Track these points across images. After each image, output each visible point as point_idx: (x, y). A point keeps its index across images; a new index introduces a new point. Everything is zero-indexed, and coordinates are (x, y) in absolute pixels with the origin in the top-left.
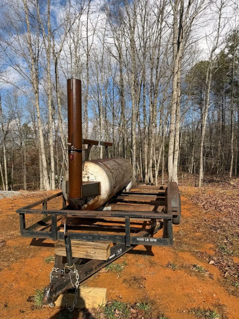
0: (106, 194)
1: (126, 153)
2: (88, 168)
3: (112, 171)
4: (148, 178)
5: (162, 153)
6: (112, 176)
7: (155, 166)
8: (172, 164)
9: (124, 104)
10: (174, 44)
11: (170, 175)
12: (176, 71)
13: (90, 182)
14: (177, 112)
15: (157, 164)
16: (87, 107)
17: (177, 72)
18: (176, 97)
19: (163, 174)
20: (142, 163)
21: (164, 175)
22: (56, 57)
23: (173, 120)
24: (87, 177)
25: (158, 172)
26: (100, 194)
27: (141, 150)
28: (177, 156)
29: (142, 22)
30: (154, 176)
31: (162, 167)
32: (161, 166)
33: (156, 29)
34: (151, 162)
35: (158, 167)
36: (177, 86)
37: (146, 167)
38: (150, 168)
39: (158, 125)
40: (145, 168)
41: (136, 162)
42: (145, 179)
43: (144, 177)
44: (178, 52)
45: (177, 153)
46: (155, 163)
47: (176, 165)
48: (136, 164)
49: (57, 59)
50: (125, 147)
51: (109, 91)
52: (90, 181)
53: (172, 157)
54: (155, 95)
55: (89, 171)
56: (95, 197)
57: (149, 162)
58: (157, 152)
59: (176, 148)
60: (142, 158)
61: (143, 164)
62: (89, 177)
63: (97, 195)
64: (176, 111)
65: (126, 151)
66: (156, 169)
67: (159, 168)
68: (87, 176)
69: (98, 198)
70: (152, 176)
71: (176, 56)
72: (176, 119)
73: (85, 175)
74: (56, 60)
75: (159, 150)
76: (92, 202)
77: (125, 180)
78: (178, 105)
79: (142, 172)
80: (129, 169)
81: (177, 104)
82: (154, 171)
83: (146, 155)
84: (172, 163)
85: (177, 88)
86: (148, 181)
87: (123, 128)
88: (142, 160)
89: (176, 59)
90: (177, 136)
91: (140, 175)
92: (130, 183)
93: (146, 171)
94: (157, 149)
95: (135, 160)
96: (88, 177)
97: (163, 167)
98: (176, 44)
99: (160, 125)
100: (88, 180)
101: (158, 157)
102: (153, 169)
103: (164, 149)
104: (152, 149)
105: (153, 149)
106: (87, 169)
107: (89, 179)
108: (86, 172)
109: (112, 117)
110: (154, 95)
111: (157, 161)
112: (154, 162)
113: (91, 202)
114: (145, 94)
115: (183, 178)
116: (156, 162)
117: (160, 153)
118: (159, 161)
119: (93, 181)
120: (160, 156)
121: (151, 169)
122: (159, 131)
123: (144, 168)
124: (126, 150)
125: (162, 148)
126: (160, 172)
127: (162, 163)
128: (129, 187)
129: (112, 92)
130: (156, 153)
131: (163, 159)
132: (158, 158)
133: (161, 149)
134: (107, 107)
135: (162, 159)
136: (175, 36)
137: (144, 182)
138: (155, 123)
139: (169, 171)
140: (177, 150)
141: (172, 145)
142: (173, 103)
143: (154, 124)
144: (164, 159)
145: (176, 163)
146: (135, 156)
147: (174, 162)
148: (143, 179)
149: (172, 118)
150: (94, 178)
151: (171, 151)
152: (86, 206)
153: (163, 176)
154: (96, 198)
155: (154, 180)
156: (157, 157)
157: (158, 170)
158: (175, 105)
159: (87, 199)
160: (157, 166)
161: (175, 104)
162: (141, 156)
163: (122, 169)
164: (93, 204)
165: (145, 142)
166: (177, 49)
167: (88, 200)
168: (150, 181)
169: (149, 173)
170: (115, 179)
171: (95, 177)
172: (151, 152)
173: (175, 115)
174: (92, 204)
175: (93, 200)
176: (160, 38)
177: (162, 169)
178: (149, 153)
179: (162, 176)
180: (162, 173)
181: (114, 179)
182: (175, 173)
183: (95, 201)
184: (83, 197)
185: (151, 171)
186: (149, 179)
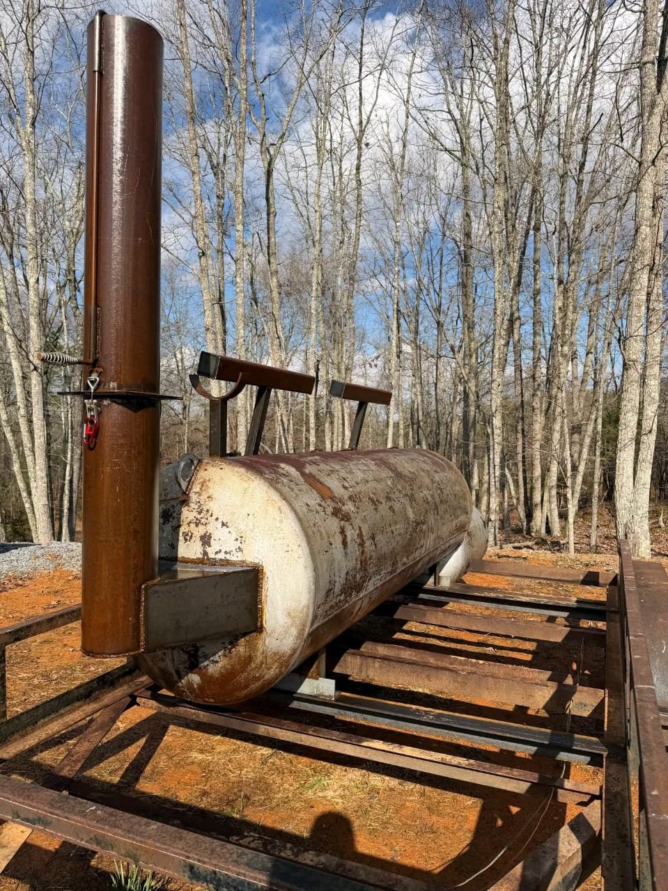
0: (294, 631)
1: (471, 438)
2: (211, 492)
3: (349, 507)
4: (544, 520)
5: (594, 441)
6: (343, 532)
7: (569, 483)
8: (632, 480)
9: (471, 290)
10: (645, 64)
11: (623, 516)
12: (651, 158)
13: (213, 563)
14: (653, 298)
15: (574, 477)
16: (352, 297)
17: (653, 162)
18: (648, 244)
19: (595, 510)
20: (524, 471)
21: (600, 514)
22: (270, 155)
23: (635, 326)
24: (202, 538)
25: (576, 502)
26: (259, 629)
27: (520, 431)
28: (648, 453)
29: (534, 32)
30: (563, 516)
31: (591, 487)
32: (588, 482)
33: (580, 50)
34: (554, 468)
35: (578, 488)
36: (653, 207)
37: (538, 485)
38: (550, 489)
39: (581, 352)
40: (532, 488)
41: (502, 468)
42: (533, 524)
43: (529, 516)
44: (659, 91)
45: (650, 442)
46: (569, 474)
47: (644, 484)
48: (503, 475)
49: (271, 159)
50: (471, 421)
51: (430, 257)
52: (211, 556)
53: (633, 453)
54: (573, 256)
55: (212, 506)
56: (233, 643)
57: (549, 470)
58: (576, 436)
59: (646, 425)
60: (524, 457)
61: (528, 475)
62: (210, 537)
63: (244, 635)
64: (649, 294)
65: (472, 433)
66: (569, 496)
67: (582, 488)
68: (201, 530)
69: (252, 647)
70: (556, 513)
71: (653, 105)
72: (649, 322)
73: (193, 525)
74: (270, 164)
75: (583, 433)
76: (220, 665)
77: (429, 542)
78: (656, 274)
79: (522, 499)
80: (452, 498)
81: (651, 270)
82: (562, 498)
83: (537, 445)
84: (632, 475)
85: (654, 215)
86: (543, 531)
87: (467, 362)
88: (524, 462)
89: (651, 114)
90: (652, 383)
91: (517, 509)
92: (460, 549)
93: (537, 498)
94: (576, 429)
95: (497, 460)
96: (206, 540)
97: (596, 487)
98: (653, 63)
99: (587, 354)
100: (205, 553)
101: (580, 453)
102: (561, 491)
103: (600, 427)
104: (557, 427)
105: (562, 427)
106: (204, 496)
107: (208, 550)
108: (200, 513)
109: (435, 332)
110: (570, 256)
111: (575, 468)
112: (565, 471)
113: (217, 664)
114: (538, 254)
115: (662, 524)
116: (572, 470)
117: (587, 441)
118: (582, 468)
119: (228, 557)
120: (585, 451)
121: (554, 492)
122: (586, 373)
123: (529, 486)
124: (472, 430)
125: (595, 425)
126: (585, 502)
127: (592, 474)
128: (452, 566)
129: (437, 259)
130: (572, 443)
131: (598, 460)
132: (579, 457)
133: (590, 428)
134: (421, 302)
135: (593, 462)
136: (650, 39)
137: (529, 531)
138: (572, 344)
139: (618, 504)
140: (650, 432)
141: (630, 414)
142: (638, 266)
143: (566, 348)
144: (601, 461)
145: (646, 475)
146: (498, 449)
147: (639, 474)
148: (525, 524)
149: (634, 319)
150: (232, 545)
151: (627, 433)
152: (195, 678)
153: (595, 518)
154: (241, 648)
155: (563, 529)
156: (576, 456)
157: (577, 495)
158: (644, 277)
159: (197, 649)
160: (574, 483)
161: (646, 271)
162: (520, 449)
163: (412, 498)
164: (228, 676)
165: (536, 404)
166: (653, 83)
167: (200, 654)
168: (548, 531)
169: (546, 504)
170: (362, 545)
171: (240, 539)
172: (556, 436)
173: (643, 309)
174: (222, 674)
175: (225, 655)
176: (594, 73)
177: (591, 494)
178: (547, 440)
179: (591, 514)
180: (591, 507)
181: (353, 547)
182: (640, 512)
183: (235, 660)
184: (148, 651)
185: (554, 500)
186: (547, 523)
